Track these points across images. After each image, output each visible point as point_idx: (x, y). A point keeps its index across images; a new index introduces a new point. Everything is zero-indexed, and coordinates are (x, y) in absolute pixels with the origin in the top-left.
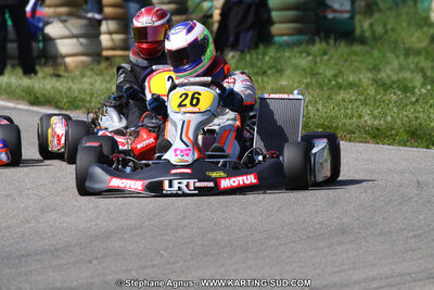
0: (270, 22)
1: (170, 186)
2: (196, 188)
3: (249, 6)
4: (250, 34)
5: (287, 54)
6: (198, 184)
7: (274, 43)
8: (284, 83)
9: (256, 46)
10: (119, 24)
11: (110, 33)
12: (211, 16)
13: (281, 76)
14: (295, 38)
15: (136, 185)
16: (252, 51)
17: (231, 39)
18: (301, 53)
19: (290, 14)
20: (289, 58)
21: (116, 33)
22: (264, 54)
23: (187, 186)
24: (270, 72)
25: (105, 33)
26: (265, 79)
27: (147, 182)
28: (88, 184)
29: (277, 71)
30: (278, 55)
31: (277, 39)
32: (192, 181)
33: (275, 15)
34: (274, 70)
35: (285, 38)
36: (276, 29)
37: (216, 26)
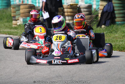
0: (115, 18)
1: (54, 62)
2: (61, 63)
3: (109, 13)
4: (109, 21)
5: (120, 27)
6: (62, 62)
7: (116, 24)
8: (117, 35)
9: (111, 25)
10: (72, 18)
11: (69, 20)
12: (98, 16)
13: (116, 33)
14: (122, 22)
15: (44, 62)
16: (110, 26)
17: (104, 22)
18: (124, 27)
19: (121, 15)
20: (120, 28)
21: (71, 20)
22: (113, 27)
23: (59, 62)
24: (113, 32)
25: (68, 20)
26: (112, 34)
27: (48, 61)
28: (30, 61)
29: (116, 32)
30: (117, 27)
31: (117, 23)
32: (60, 61)
33: (117, 15)
34: (115, 31)
35: (120, 22)
36: (117, 20)
37: (99, 19)
